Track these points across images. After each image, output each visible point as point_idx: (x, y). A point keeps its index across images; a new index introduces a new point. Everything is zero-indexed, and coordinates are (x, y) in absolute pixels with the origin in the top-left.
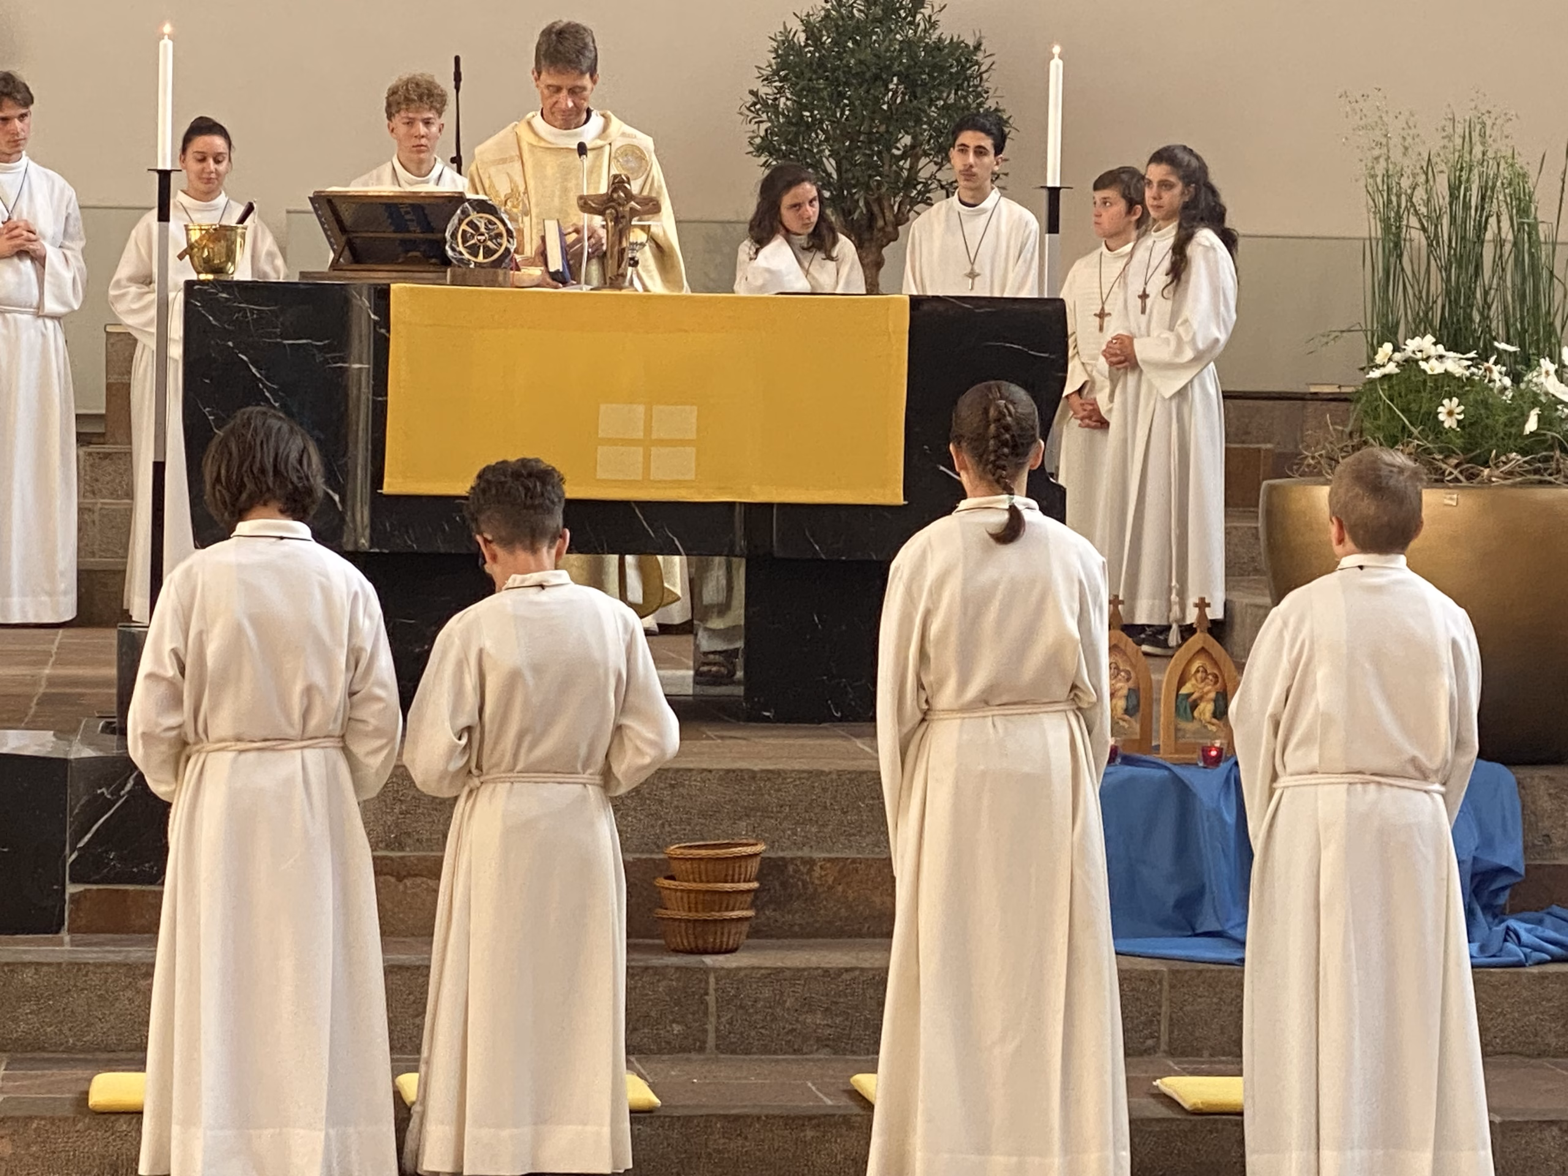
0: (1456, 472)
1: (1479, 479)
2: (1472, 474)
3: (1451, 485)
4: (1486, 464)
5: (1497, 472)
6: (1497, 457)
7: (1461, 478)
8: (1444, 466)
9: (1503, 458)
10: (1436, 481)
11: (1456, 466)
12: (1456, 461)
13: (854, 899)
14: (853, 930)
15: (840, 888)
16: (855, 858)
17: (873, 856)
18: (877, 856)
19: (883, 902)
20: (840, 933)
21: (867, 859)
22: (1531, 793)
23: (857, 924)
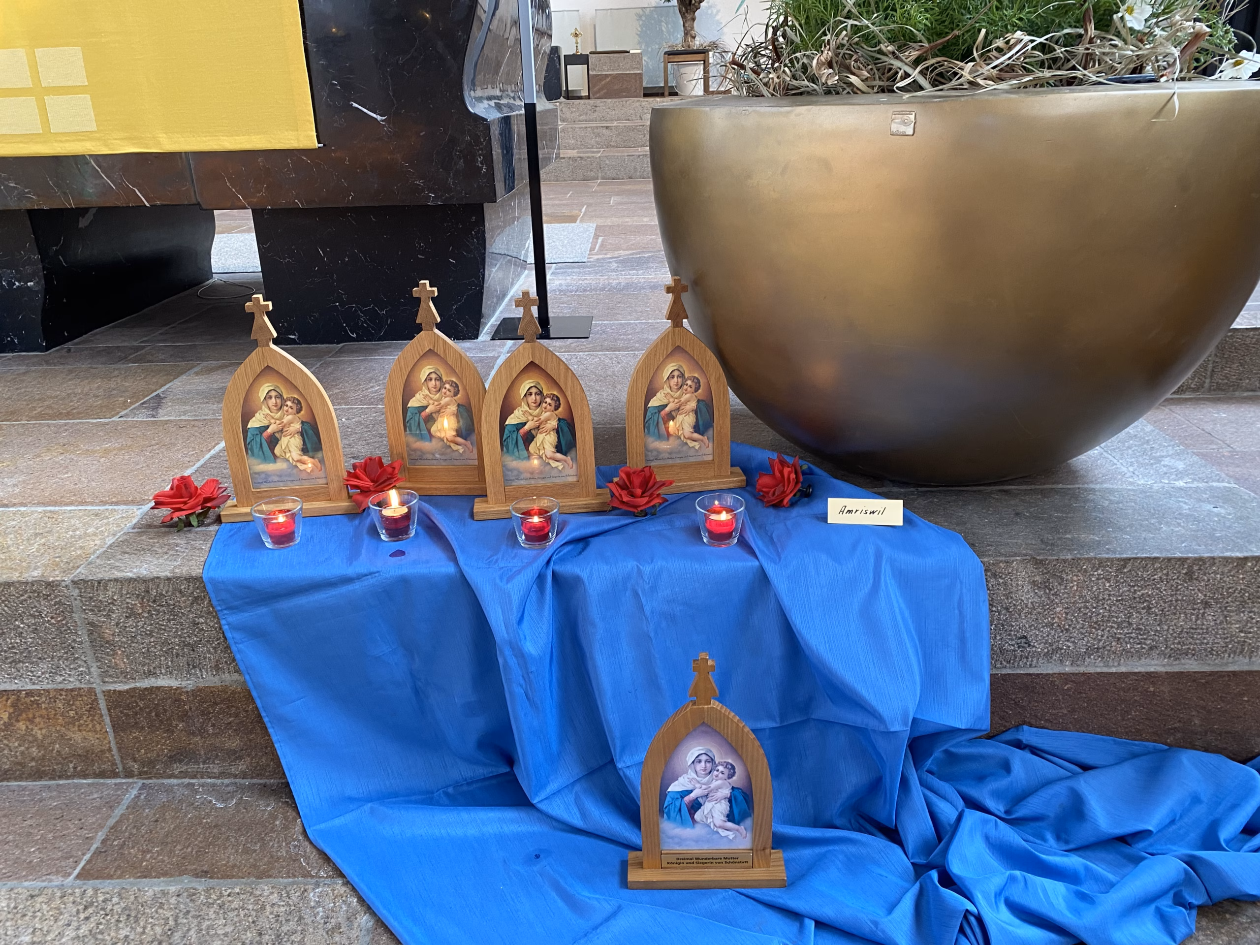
0: (915, 74)
1: (954, 82)
2: (941, 74)
3: (907, 96)
4: (966, 56)
5: (986, 69)
6: (987, 42)
7: (922, 81)
8: (897, 64)
9: (1000, 43)
10: (882, 90)
11: (916, 62)
12: (915, 54)
13: (44, 737)
14: (54, 770)
15: (22, 725)
16: (31, 690)
17: (55, 686)
18: (61, 686)
19: (85, 739)
20: (38, 775)
21: (48, 691)
22: (1005, 584)
23: (57, 764)
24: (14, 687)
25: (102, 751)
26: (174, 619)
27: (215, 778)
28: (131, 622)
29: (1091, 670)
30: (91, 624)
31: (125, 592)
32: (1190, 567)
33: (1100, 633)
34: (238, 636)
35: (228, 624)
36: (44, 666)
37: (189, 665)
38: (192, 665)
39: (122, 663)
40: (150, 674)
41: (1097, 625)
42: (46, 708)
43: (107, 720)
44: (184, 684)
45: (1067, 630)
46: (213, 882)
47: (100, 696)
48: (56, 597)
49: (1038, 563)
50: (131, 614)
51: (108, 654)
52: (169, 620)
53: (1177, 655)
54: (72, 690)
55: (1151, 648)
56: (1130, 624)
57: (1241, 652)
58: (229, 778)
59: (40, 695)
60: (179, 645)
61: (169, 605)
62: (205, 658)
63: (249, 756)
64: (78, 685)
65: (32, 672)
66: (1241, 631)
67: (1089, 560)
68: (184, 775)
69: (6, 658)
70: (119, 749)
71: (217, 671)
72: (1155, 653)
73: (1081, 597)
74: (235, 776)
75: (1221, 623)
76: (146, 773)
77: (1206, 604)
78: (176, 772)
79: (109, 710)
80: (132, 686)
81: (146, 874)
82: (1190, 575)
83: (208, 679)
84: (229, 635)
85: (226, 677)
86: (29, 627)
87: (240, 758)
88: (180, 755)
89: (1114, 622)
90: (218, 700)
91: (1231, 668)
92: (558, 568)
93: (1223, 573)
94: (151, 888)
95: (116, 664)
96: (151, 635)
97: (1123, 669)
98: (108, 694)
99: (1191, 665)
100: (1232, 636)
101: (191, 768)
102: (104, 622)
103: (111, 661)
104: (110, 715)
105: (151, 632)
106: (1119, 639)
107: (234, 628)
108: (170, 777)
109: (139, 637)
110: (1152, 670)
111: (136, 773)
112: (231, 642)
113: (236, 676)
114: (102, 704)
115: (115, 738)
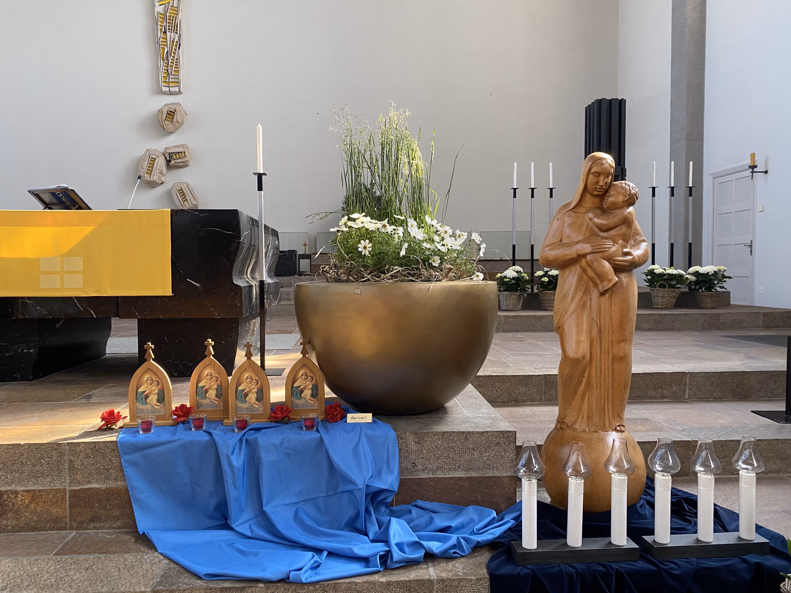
3: (365, 283)
4: (383, 272)
7: (370, 279)
8: (364, 274)
10: (358, 281)
12: (369, 271)
13: (41, 511)
14: (41, 527)
15: (33, 506)
16: (41, 490)
17: (50, 488)
18: (53, 488)
19: (57, 512)
20: (34, 529)
21: (47, 490)
22: (405, 441)
23: (43, 524)
24: (34, 488)
25: (63, 518)
26: (103, 459)
27: (107, 529)
28: (86, 460)
29: (439, 476)
30: (71, 461)
31: (86, 447)
32: (466, 435)
33: (440, 461)
34: (127, 465)
35: (124, 460)
36: (48, 479)
37: (105, 478)
38: (107, 478)
39: (79, 477)
40: (90, 482)
41: (438, 458)
42: (44, 498)
43: (68, 503)
44: (102, 486)
45: (429, 460)
46: (107, 555)
47: (68, 492)
48: (60, 449)
49: (416, 434)
50: (87, 456)
51: (74, 474)
52: (101, 459)
53: (468, 470)
54: (57, 489)
55: (458, 467)
56: (450, 457)
57: (490, 468)
58: (112, 529)
59: (43, 492)
60: (103, 469)
61: (102, 452)
62: (112, 475)
63: (122, 518)
64: (60, 487)
65: (42, 482)
66: (487, 460)
67: (432, 432)
68: (94, 528)
69: (34, 476)
70: (70, 516)
71: (116, 481)
72: (460, 469)
73: (431, 447)
74: (115, 528)
75: (480, 457)
76: (78, 528)
77: (474, 450)
78: (91, 527)
79: (70, 498)
80: (81, 487)
81: (80, 554)
82: (466, 437)
83: (112, 484)
84: (123, 464)
85: (119, 483)
86: (46, 462)
87: (118, 520)
88: (94, 519)
89: (444, 457)
90: (114, 493)
91: (487, 475)
92: (248, 438)
93: (477, 438)
94: (82, 557)
95: (77, 478)
96: (93, 465)
97: (450, 476)
98: (71, 491)
99: (473, 474)
100: (485, 462)
101: (98, 525)
102: (76, 460)
103: (74, 477)
104: (70, 501)
105: (93, 464)
106: (447, 463)
107: (126, 461)
108: (88, 529)
109: (88, 466)
110: (460, 476)
111: (75, 528)
112: (124, 467)
113: (123, 483)
114: (67, 496)
115: (69, 511)
